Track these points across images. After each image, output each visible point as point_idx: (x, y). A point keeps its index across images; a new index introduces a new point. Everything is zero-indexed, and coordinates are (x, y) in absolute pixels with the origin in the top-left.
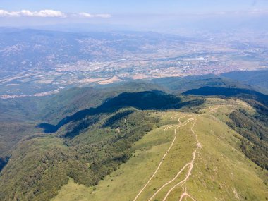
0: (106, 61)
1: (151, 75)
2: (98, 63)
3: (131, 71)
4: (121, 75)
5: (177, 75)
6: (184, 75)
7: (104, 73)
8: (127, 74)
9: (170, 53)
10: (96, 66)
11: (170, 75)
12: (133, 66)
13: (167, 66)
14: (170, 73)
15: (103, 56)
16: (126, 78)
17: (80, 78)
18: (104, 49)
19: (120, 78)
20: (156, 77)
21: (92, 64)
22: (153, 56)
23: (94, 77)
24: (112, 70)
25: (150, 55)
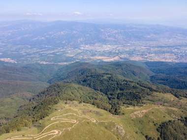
0: (115, 45)
1: (147, 58)
2: (109, 46)
3: (131, 53)
4: (122, 56)
5: (170, 61)
6: (177, 61)
7: (110, 54)
8: (127, 56)
9: (171, 42)
10: (107, 48)
11: (163, 60)
12: (135, 50)
13: (164, 52)
14: (164, 58)
15: (114, 41)
16: (125, 58)
17: (92, 56)
18: (117, 36)
19: (121, 58)
20: (150, 60)
21: (104, 46)
22: (154, 43)
23: (102, 55)
24: (117, 52)
25: (151, 43)
